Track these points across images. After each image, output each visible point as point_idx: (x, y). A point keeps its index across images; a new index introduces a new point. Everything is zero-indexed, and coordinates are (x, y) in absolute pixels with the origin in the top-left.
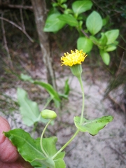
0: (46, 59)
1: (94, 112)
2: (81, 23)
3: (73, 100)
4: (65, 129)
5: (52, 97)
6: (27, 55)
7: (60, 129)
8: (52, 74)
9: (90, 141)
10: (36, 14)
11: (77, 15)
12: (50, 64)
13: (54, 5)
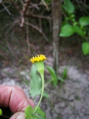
0: (55, 53)
1: (82, 93)
2: (85, 32)
4: (61, 102)
5: (53, 79)
6: (38, 47)
7: (57, 102)
9: (78, 114)
10: (54, 24)
11: (82, 27)
12: (57, 57)
13: (67, 19)
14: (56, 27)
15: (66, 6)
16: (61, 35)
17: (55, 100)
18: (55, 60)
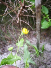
0: (38, 37)
3: (46, 53)
4: (42, 65)
5: (36, 52)
8: (39, 42)
12: (39, 39)
13: (44, 18)
14: (38, 22)
15: (43, 10)
16: (42, 28)
17: (39, 64)
18: (38, 40)
